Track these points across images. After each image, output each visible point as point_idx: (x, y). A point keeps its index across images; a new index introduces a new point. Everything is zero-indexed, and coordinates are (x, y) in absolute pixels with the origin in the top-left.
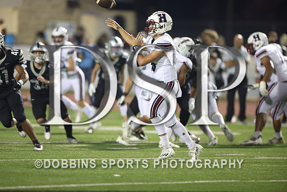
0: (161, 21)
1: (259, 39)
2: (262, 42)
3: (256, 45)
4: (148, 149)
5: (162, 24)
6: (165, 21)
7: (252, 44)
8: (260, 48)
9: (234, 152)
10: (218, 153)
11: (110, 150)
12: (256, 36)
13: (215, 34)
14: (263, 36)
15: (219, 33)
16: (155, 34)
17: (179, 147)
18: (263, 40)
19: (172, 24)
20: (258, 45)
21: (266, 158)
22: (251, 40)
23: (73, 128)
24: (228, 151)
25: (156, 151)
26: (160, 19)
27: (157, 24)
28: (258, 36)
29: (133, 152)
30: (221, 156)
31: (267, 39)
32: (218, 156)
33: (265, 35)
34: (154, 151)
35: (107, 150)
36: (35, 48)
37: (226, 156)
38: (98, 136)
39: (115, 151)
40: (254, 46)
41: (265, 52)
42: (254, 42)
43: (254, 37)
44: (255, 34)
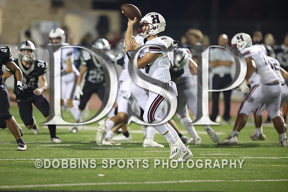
0: (154, 22)
1: (243, 40)
2: (245, 43)
3: (239, 46)
4: (132, 149)
5: (155, 25)
6: (158, 22)
7: (235, 45)
8: (243, 49)
9: (219, 152)
10: (202, 153)
11: (93, 149)
12: (240, 37)
13: (199, 33)
14: (246, 36)
15: (204, 33)
16: (148, 35)
17: (163, 146)
18: (247, 41)
19: (165, 25)
20: (242, 46)
21: (251, 157)
22: (234, 41)
23: (57, 127)
24: (212, 151)
25: (141, 151)
26: (153, 20)
27: (151, 25)
28: (241, 36)
29: (117, 152)
30: (205, 156)
31: (250, 39)
32: (202, 156)
33: (248, 36)
34: (139, 151)
35: (91, 149)
36: (24, 47)
37: (210, 156)
38: (81, 135)
39: (99, 151)
40: (238, 47)
41: (248, 53)
42: (237, 43)
43: (238, 38)
44: (239, 35)
